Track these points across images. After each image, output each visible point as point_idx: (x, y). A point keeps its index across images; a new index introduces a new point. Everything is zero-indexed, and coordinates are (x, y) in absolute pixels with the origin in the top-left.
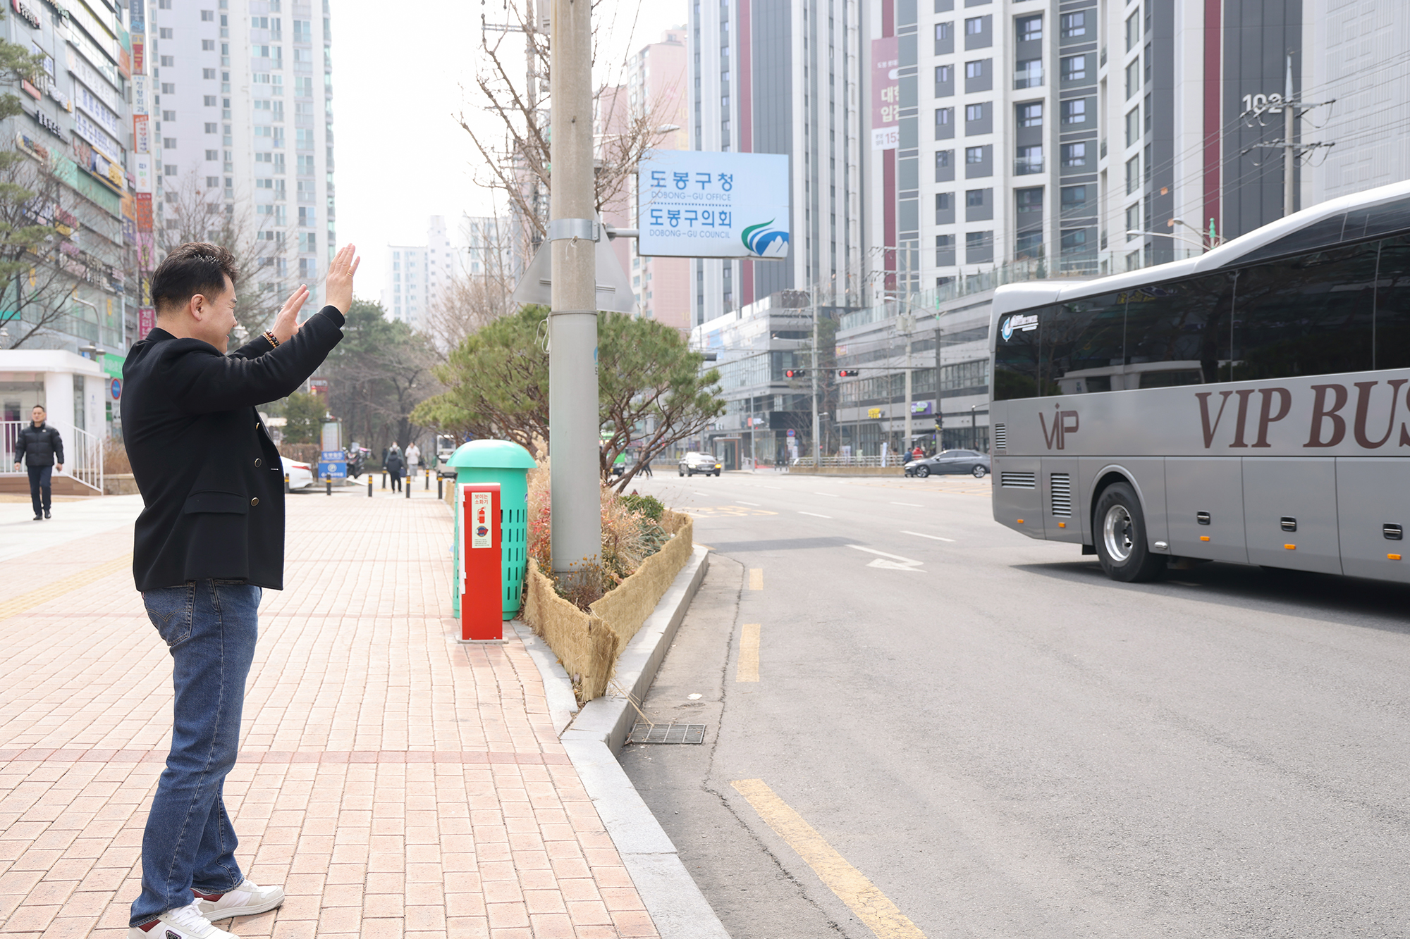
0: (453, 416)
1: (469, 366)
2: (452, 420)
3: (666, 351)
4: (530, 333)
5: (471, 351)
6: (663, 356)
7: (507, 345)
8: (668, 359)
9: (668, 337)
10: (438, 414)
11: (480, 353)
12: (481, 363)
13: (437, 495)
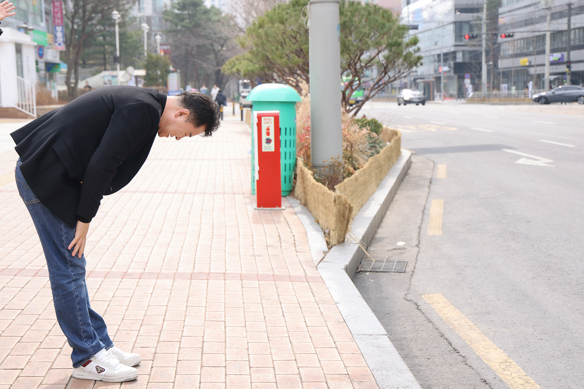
0: (249, 69)
1: (259, 37)
2: (249, 71)
3: (384, 25)
4: (297, 15)
5: (261, 26)
6: (382, 28)
7: (282, 23)
8: (385, 30)
9: (386, 15)
10: (240, 67)
11: (266, 28)
12: (267, 35)
13: (240, 118)
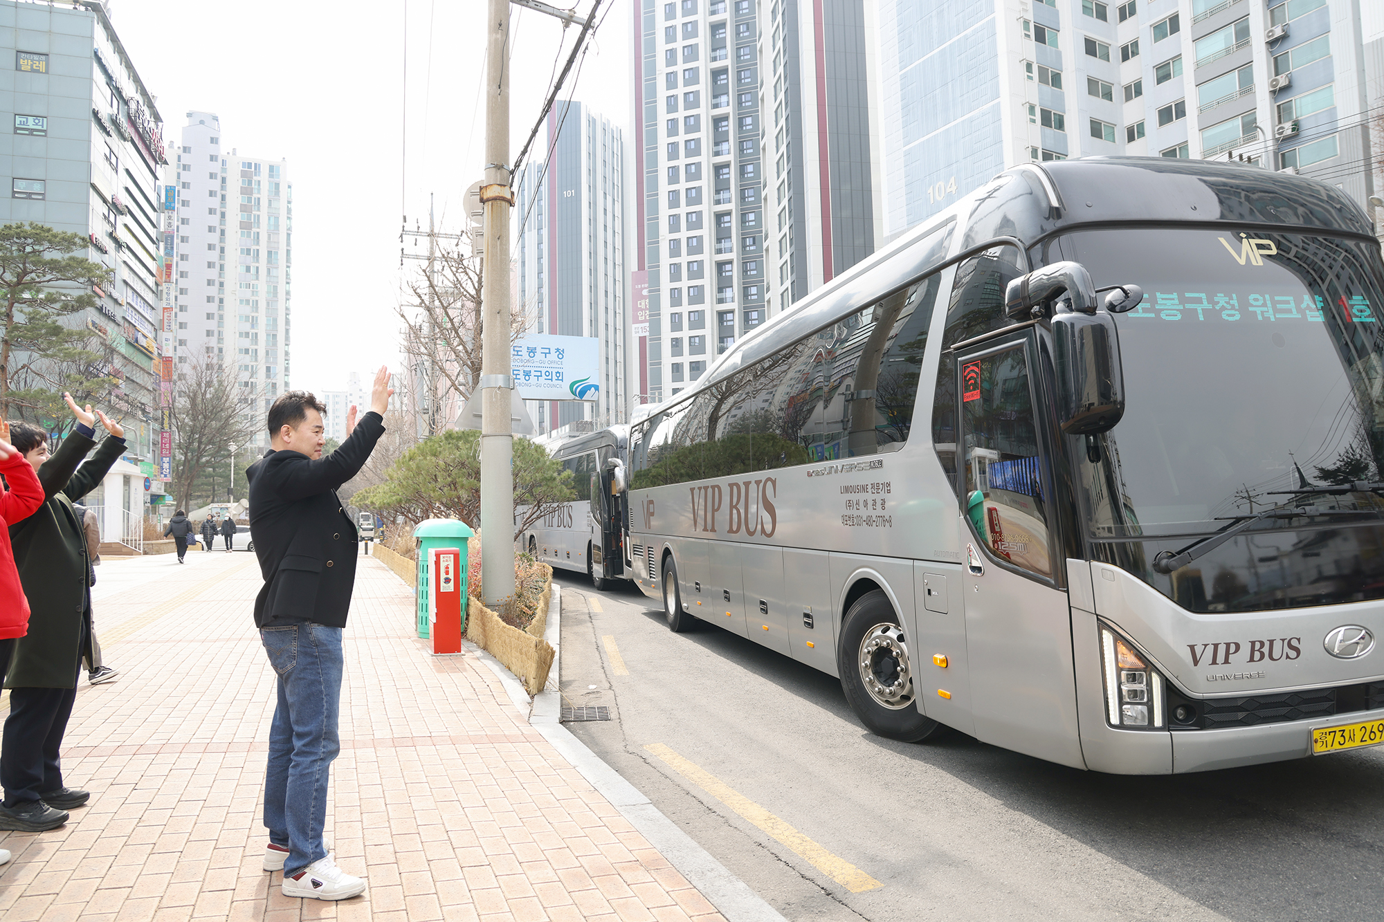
0: (385, 501)
1: (409, 469)
2: (384, 504)
3: (539, 459)
4: (451, 448)
5: (411, 459)
6: (536, 463)
7: (435, 455)
8: (540, 465)
9: (539, 450)
10: (374, 500)
11: (417, 461)
12: (418, 467)
13: (364, 552)
